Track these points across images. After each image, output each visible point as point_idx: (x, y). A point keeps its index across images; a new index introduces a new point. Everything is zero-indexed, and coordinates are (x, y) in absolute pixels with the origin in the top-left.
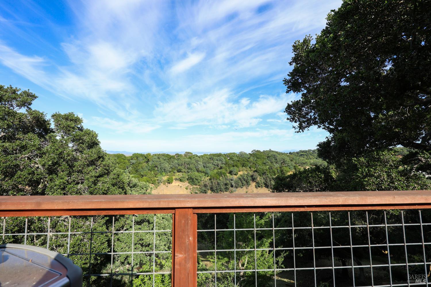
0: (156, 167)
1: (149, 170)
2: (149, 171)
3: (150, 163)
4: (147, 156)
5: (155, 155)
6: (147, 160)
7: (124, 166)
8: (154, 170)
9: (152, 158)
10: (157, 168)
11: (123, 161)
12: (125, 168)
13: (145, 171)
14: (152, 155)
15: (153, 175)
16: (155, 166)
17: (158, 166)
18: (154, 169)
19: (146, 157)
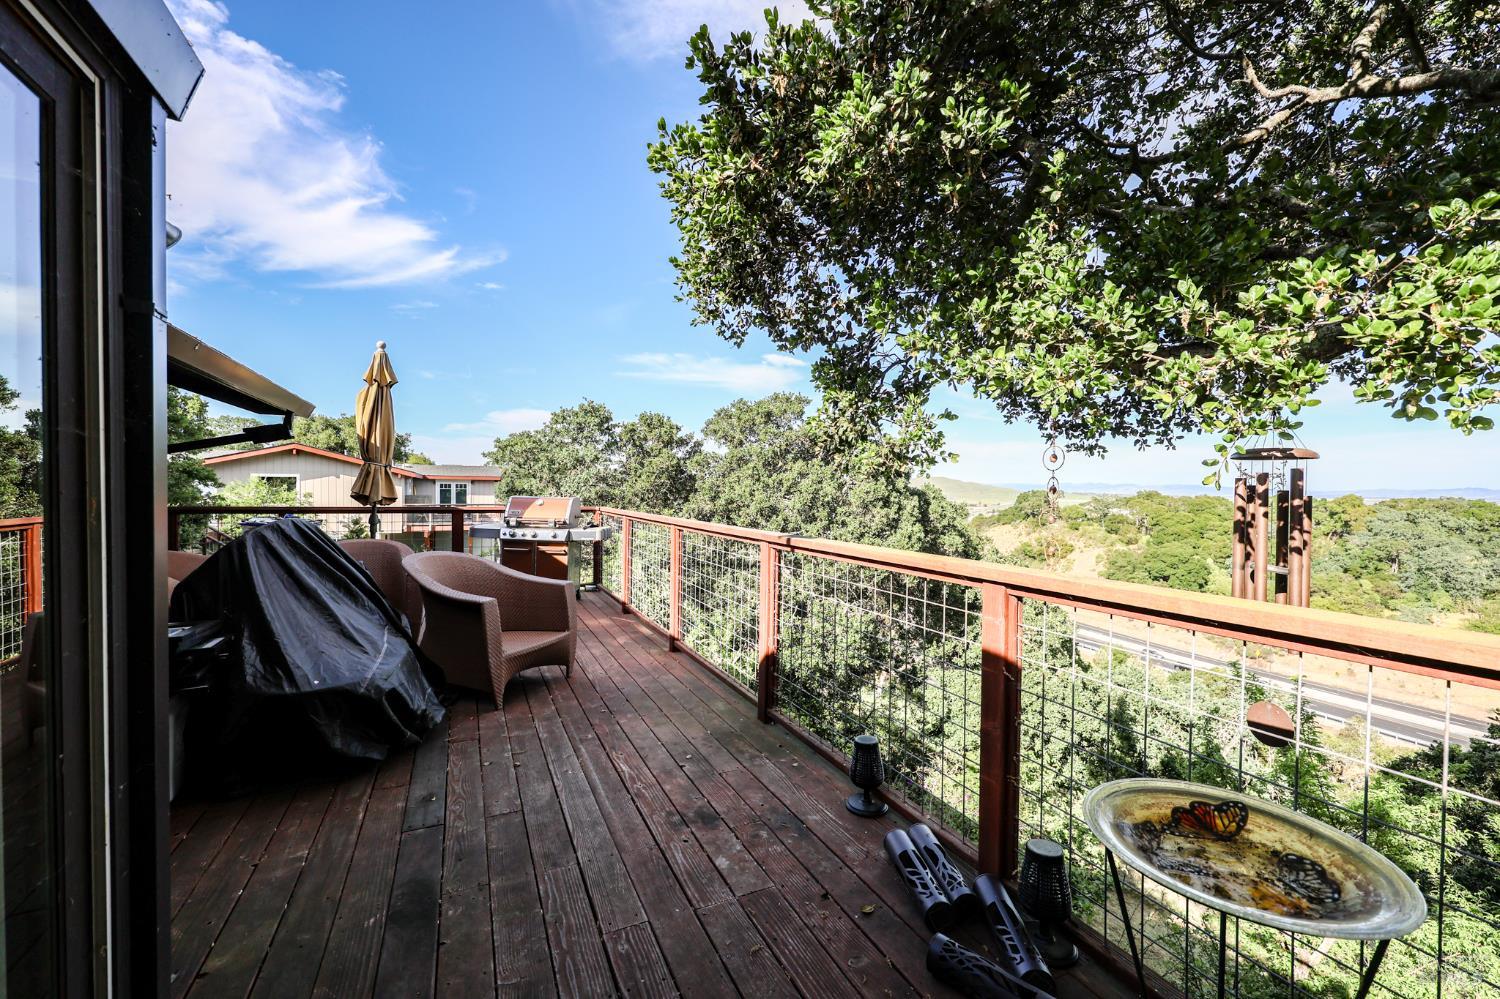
0: (1393, 561)
1: (1346, 571)
2: (1348, 577)
3: (1353, 541)
4: (1339, 510)
5: (1393, 505)
6: (1339, 525)
7: (1221, 544)
8: (1379, 574)
9: (1369, 518)
10: (1395, 566)
11: (1218, 523)
12: (1225, 550)
13: (1323, 574)
14: (1368, 502)
15: (1366, 596)
16: (1383, 554)
17: (1404, 557)
18: (1376, 569)
19: (1332, 514)
